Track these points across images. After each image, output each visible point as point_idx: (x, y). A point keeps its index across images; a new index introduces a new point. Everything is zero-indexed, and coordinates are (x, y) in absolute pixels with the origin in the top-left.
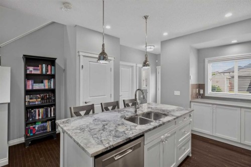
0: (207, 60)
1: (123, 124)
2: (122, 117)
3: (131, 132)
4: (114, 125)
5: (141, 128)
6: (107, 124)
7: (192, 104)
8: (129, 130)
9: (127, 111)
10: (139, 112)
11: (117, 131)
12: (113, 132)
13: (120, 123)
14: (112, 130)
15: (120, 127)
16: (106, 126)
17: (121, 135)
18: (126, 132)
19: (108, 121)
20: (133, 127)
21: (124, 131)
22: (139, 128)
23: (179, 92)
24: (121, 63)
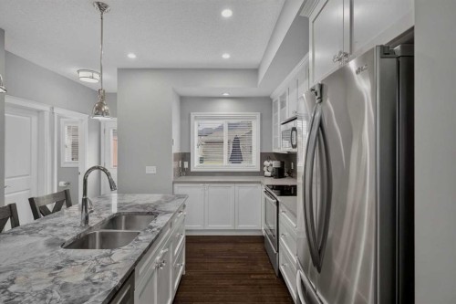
0: (193, 115)
1: (70, 261)
2: (51, 244)
3: (109, 274)
4: (45, 274)
5: (125, 255)
6: (12, 282)
7: (176, 185)
8: (98, 269)
9: (55, 225)
10: (94, 220)
11: (64, 287)
12: (56, 294)
13: (58, 261)
14: (46, 291)
15: (67, 271)
16: (12, 289)
17: (88, 290)
18: (96, 278)
19: (12, 268)
20: (105, 260)
21: (87, 279)
22: (122, 257)
23: (154, 168)
24: (8, 100)
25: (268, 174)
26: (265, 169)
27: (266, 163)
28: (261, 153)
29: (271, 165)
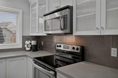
25: (29, 49)
26: (26, 46)
27: (27, 42)
28: (23, 36)
29: (31, 44)
